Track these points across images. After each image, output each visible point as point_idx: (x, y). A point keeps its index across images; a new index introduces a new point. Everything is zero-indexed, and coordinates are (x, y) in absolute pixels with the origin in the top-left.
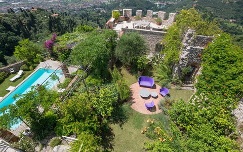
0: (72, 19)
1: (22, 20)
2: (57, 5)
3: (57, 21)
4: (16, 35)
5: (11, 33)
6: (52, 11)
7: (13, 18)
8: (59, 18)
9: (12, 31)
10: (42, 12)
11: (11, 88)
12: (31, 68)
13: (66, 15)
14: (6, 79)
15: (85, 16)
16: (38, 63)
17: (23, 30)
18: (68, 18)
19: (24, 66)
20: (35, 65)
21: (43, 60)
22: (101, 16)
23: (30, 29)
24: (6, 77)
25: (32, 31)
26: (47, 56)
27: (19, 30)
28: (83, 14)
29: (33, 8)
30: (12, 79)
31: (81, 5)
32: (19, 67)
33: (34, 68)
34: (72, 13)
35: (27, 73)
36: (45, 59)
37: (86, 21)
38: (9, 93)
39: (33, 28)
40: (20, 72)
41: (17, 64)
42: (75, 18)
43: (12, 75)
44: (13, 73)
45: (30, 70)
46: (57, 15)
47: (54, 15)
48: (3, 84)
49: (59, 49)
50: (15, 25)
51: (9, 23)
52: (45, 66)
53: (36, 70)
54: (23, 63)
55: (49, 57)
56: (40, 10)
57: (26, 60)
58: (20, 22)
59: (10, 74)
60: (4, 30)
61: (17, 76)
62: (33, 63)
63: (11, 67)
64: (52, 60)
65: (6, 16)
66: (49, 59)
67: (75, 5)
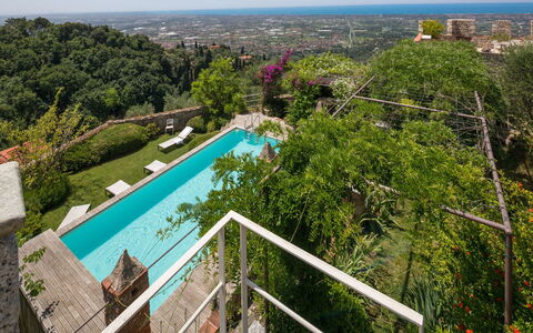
1: (192, 60)
2: (251, 43)
5: (166, 78)
7: (180, 56)
8: (250, 63)
9: (169, 76)
10: (226, 52)
11: (156, 166)
12: (210, 125)
14: (150, 143)
16: (229, 117)
17: (186, 77)
19: (197, 120)
20: (221, 120)
21: (244, 111)
24: (152, 138)
26: (256, 103)
27: (179, 76)
29: (214, 44)
30: (165, 145)
31: (294, 45)
32: (186, 120)
33: (218, 127)
35: (198, 136)
38: (149, 178)
40: (187, 130)
41: (186, 112)
43: (165, 136)
44: (169, 131)
46: (249, 57)
47: (244, 57)
48: (140, 154)
49: (298, 82)
50: (178, 66)
51: (172, 62)
52: (249, 124)
53: (224, 131)
54: (198, 113)
55: (260, 106)
56: (224, 47)
57: (209, 102)
58: (187, 63)
59: (162, 133)
60: (159, 71)
61: (177, 140)
62: (222, 114)
63: (171, 116)
64: (264, 113)
65: (172, 51)
66: (258, 110)
67: (283, 45)
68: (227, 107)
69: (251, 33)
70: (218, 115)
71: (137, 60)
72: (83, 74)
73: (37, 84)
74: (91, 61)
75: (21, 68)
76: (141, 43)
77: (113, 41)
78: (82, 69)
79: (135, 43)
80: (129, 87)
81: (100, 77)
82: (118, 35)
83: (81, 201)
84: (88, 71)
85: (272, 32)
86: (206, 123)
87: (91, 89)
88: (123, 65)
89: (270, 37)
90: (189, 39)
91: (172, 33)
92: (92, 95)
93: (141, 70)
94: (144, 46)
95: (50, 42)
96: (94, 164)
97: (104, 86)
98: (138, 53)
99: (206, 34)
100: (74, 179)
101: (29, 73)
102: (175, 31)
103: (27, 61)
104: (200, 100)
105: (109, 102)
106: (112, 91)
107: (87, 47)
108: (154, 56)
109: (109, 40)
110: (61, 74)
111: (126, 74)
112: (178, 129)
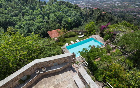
0: (112, 17)
1: (88, 12)
2: (107, 7)
3: (103, 16)
4: (82, 19)
5: (81, 17)
6: (103, 11)
7: (85, 11)
8: (105, 15)
9: (82, 17)
10: (98, 10)
11: (78, 40)
12: (88, 35)
13: (110, 14)
15: (122, 16)
16: (92, 35)
17: (86, 17)
18: (110, 16)
19: (85, 33)
20: (90, 35)
21: (95, 34)
22: (134, 19)
23: (89, 17)
24: (77, 35)
25: (89, 18)
27: (84, 17)
28: (121, 15)
29: (95, 8)
30: (79, 37)
31: (123, 9)
32: (84, 33)
33: (89, 36)
34: (114, 14)
35: (85, 37)
36: (96, 34)
37: (121, 20)
38: (76, 42)
39: (90, 17)
40: (83, 35)
42: (115, 16)
44: (80, 34)
45: (86, 36)
46: (105, 13)
47: (104, 13)
49: (108, 32)
51: (83, 13)
52: (95, 37)
53: (90, 37)
54: (86, 32)
55: (99, 34)
56: (98, 9)
57: (88, 31)
58: (87, 13)
59: (79, 34)
60: (80, 15)
61: (81, 36)
62: (90, 33)
63: (80, 32)
64: (99, 35)
65: (83, 10)
66: (98, 35)
67: (119, 9)
68: (91, 33)
69: (108, 4)
70: (89, 34)
71: (75, 12)
72: (64, 14)
73: (56, 16)
74: (65, 11)
75: (53, 12)
76: (76, 7)
77: (70, 6)
78: (64, 13)
79: (74, 7)
80: (73, 19)
81: (67, 15)
82: (71, 4)
83: (67, 43)
84: (65, 14)
85: (116, 4)
86: (87, 34)
87: (66, 18)
88: (72, 13)
89: (115, 5)
90: (88, 5)
91: (84, 3)
92: (66, 19)
93: (76, 14)
94: (76, 8)
95: (57, 6)
96: (68, 37)
97: (68, 18)
98: (75, 10)
99: (94, 4)
100: (66, 39)
101: (55, 13)
102: (85, 2)
103: (54, 10)
104: (86, 30)
105: (69, 21)
106: (70, 19)
107: (64, 8)
108: (79, 11)
109: (69, 6)
110: (60, 14)
111: (72, 15)
112: (82, 34)
